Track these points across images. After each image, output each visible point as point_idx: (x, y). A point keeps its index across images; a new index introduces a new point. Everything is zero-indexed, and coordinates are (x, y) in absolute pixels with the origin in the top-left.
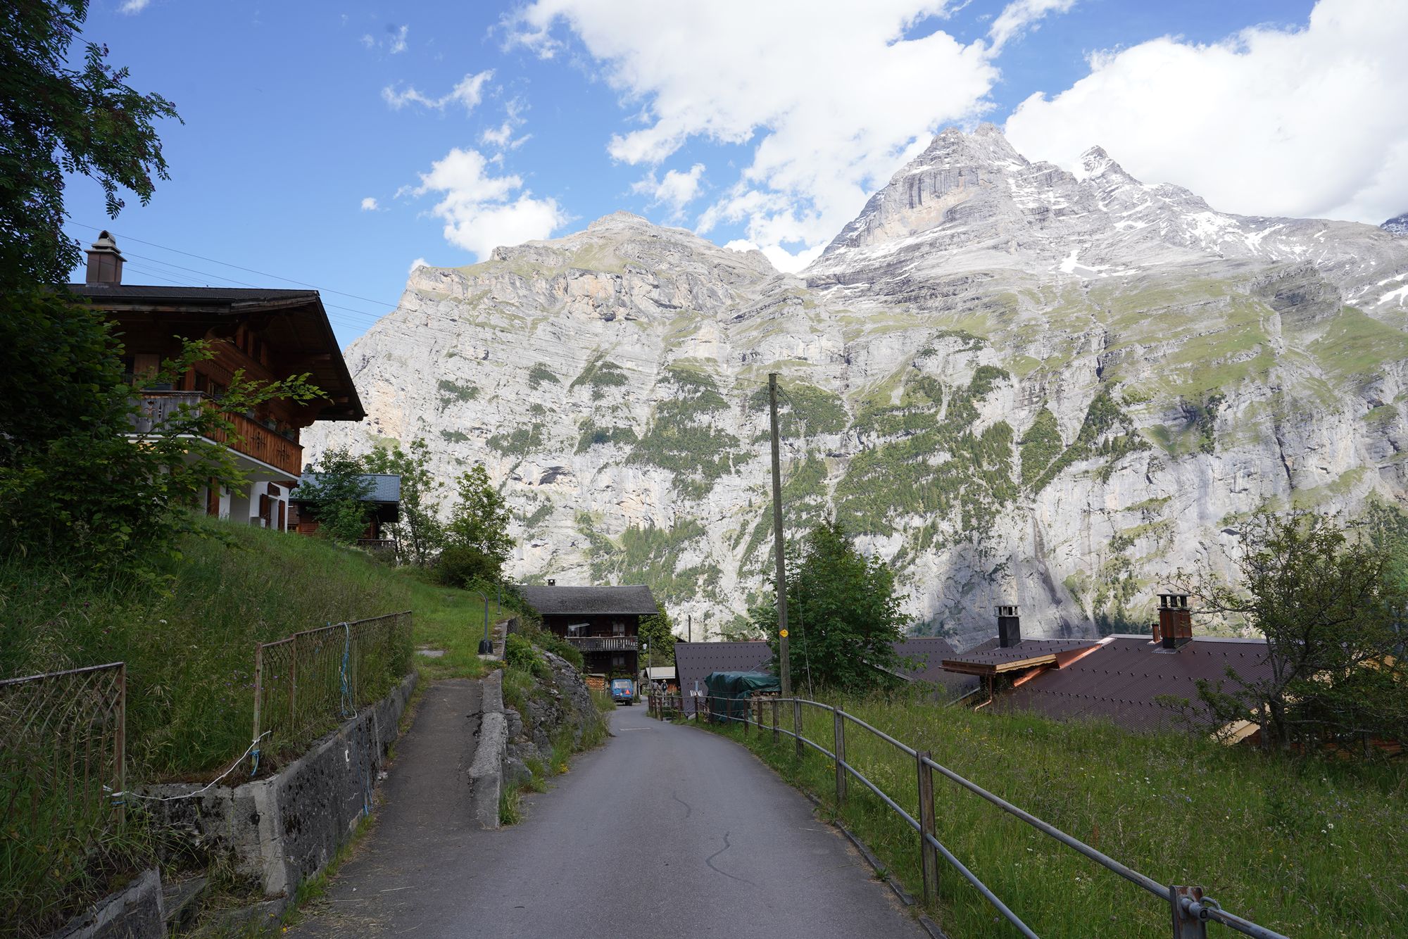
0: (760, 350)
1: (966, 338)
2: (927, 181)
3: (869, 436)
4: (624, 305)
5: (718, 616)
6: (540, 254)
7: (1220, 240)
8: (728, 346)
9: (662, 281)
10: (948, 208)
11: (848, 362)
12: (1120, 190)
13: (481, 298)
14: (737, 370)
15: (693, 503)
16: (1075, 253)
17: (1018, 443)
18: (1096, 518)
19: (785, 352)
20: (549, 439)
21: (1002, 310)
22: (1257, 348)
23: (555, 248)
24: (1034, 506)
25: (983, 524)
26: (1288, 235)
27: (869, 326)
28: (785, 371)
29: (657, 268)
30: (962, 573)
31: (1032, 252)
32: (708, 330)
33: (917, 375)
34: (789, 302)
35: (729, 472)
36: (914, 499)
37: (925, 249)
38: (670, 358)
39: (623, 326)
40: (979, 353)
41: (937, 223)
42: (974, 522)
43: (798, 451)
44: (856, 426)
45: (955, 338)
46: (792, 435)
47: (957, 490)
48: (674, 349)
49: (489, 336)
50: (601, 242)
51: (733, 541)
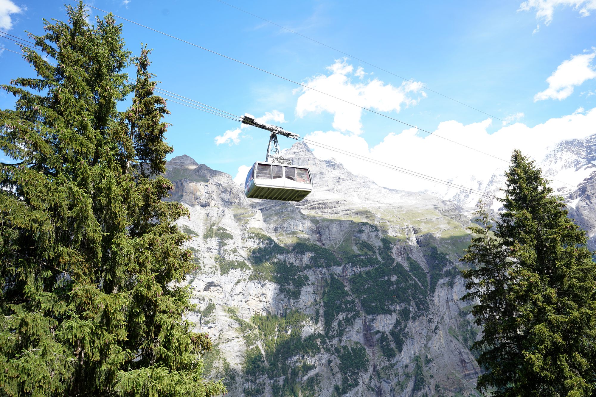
0: (284, 226)
3: (356, 267)
8: (265, 223)
9: (224, 190)
11: (319, 233)
14: (275, 234)
15: (294, 301)
17: (409, 272)
18: (451, 303)
19: (295, 227)
20: (205, 266)
21: (366, 215)
24: (433, 299)
25: (426, 308)
28: (299, 236)
30: (424, 331)
32: (259, 215)
33: (359, 241)
35: (305, 285)
38: (249, 227)
42: (421, 306)
43: (325, 274)
45: (369, 226)
46: (319, 267)
51: (314, 321)
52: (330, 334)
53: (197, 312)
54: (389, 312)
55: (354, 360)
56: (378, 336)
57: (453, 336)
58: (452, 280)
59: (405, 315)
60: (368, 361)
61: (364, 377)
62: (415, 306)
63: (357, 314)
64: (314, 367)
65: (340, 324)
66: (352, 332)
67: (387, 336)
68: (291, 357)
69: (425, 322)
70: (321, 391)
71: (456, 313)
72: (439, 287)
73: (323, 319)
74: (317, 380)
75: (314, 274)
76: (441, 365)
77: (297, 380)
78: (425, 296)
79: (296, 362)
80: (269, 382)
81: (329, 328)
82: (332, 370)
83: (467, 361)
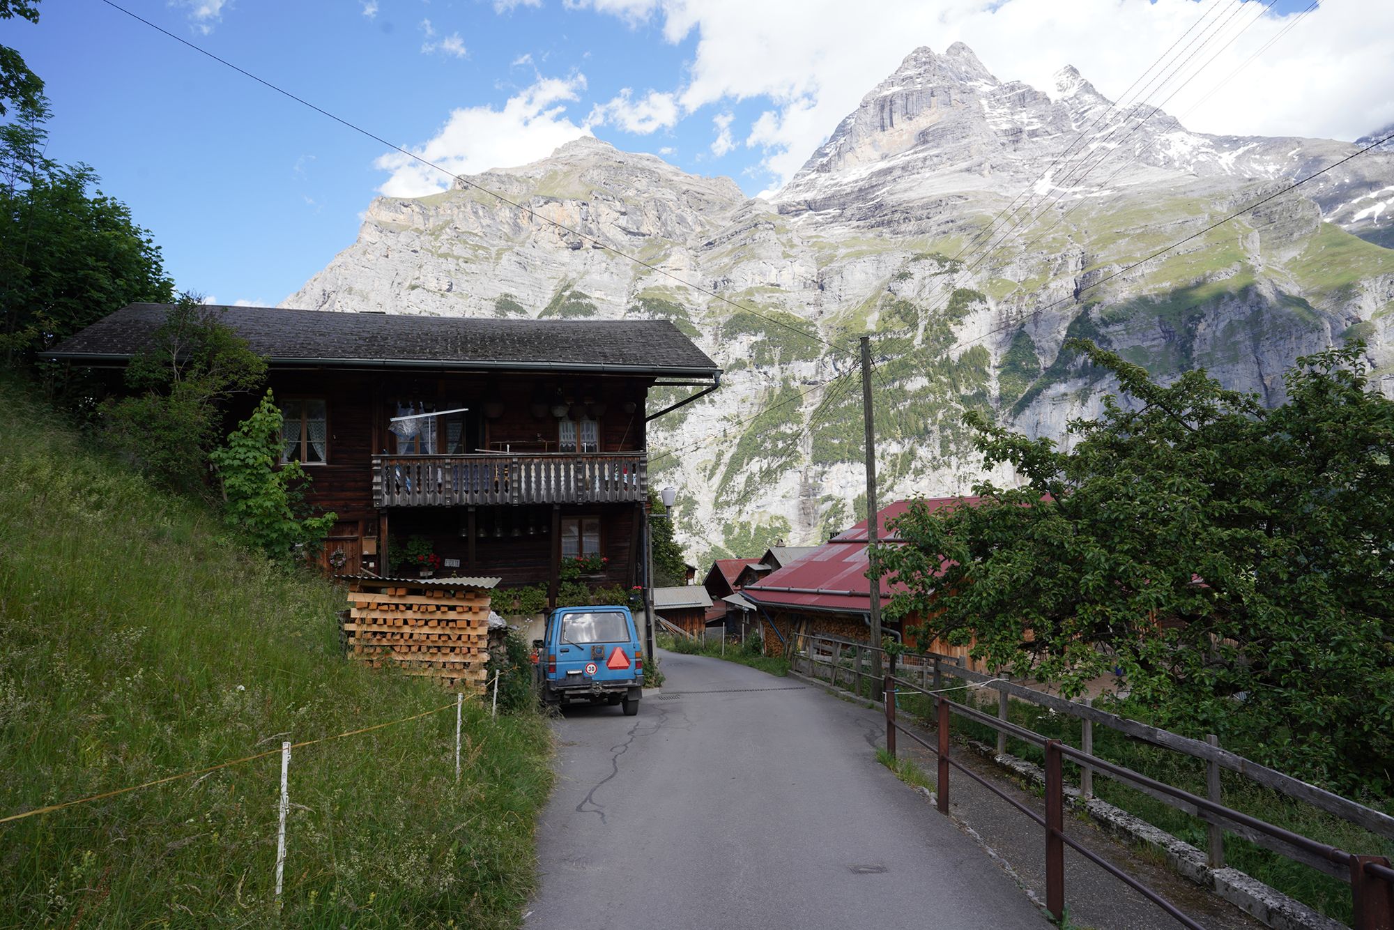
0: (732, 277)
1: (941, 261)
2: (899, 102)
3: (844, 362)
4: (591, 233)
5: (694, 547)
6: (503, 182)
7: (1194, 161)
8: (699, 274)
9: (630, 208)
10: (920, 130)
11: (822, 288)
12: (1093, 111)
13: (442, 228)
14: (709, 297)
15: (667, 434)
16: (1048, 174)
17: (995, 367)
19: (758, 279)
21: (978, 232)
22: (1237, 266)
23: (518, 175)
25: (962, 449)
26: (1261, 154)
27: (842, 251)
28: (757, 298)
29: (624, 194)
31: (1005, 174)
32: (679, 257)
33: (892, 300)
34: (760, 227)
35: (703, 402)
36: (891, 425)
37: (897, 173)
38: (640, 286)
39: (591, 254)
40: (955, 276)
41: (909, 146)
42: (953, 447)
43: (773, 379)
44: (831, 353)
45: (931, 261)
46: (766, 363)
47: (935, 415)
48: (643, 277)
49: (452, 267)
50: (566, 168)
51: (708, 472)
56: (829, 505)
63: (791, 461)
65: (750, 479)
66: (770, 497)
67: (844, 505)
72: (1046, 402)
73: (725, 469)
75: (751, 381)
81: (727, 487)
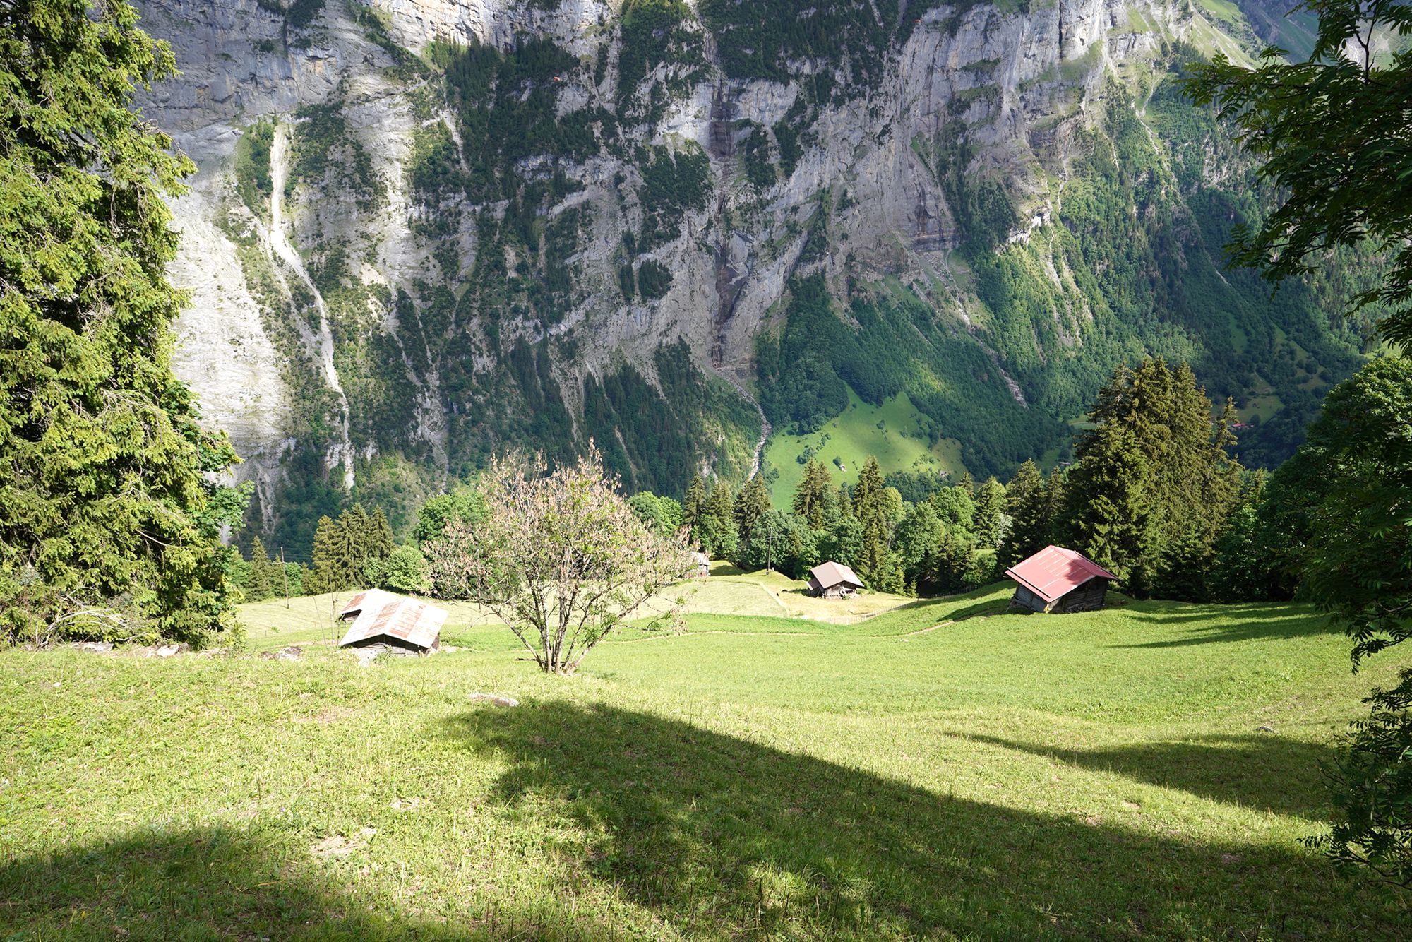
52: (628, 114)
53: (273, 11)
54: (782, 78)
55: (676, 181)
56: (746, 132)
57: (920, 155)
58: (960, 14)
59: (820, 90)
60: (709, 187)
61: (694, 221)
62: (848, 70)
64: (580, 187)
65: (655, 92)
66: (682, 116)
67: (766, 134)
68: (526, 156)
69: (862, 113)
70: (590, 241)
71: (942, 102)
72: (923, 29)
73: (615, 72)
74: (584, 217)
76: (871, 215)
77: (538, 212)
78: (880, 49)
79: (535, 172)
80: (470, 209)
81: (628, 97)
82: (622, 198)
83: (930, 213)
